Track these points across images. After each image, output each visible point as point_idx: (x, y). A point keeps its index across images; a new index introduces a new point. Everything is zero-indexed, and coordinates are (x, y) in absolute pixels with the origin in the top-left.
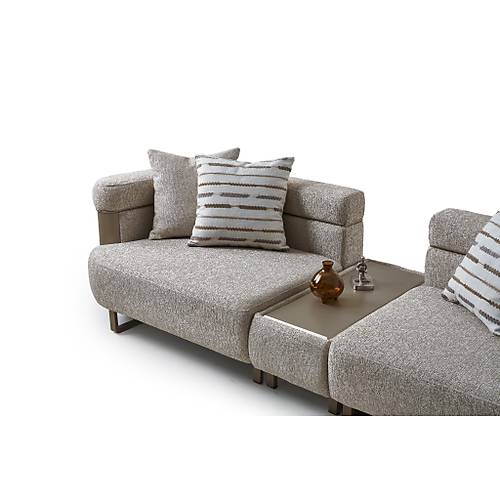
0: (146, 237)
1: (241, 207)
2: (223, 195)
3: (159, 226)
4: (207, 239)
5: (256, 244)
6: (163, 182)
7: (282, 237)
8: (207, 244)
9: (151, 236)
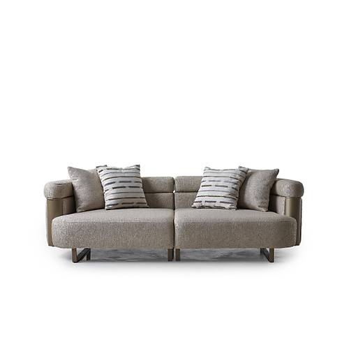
0: (75, 212)
1: (130, 187)
2: (120, 182)
3: (83, 204)
4: (117, 204)
5: (137, 205)
6: (82, 181)
7: (145, 201)
8: (116, 207)
9: (79, 211)
